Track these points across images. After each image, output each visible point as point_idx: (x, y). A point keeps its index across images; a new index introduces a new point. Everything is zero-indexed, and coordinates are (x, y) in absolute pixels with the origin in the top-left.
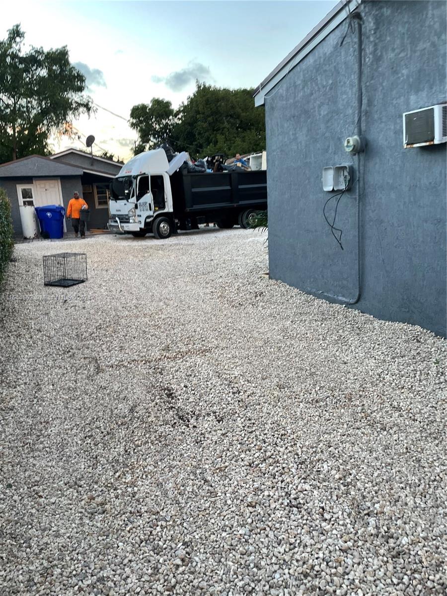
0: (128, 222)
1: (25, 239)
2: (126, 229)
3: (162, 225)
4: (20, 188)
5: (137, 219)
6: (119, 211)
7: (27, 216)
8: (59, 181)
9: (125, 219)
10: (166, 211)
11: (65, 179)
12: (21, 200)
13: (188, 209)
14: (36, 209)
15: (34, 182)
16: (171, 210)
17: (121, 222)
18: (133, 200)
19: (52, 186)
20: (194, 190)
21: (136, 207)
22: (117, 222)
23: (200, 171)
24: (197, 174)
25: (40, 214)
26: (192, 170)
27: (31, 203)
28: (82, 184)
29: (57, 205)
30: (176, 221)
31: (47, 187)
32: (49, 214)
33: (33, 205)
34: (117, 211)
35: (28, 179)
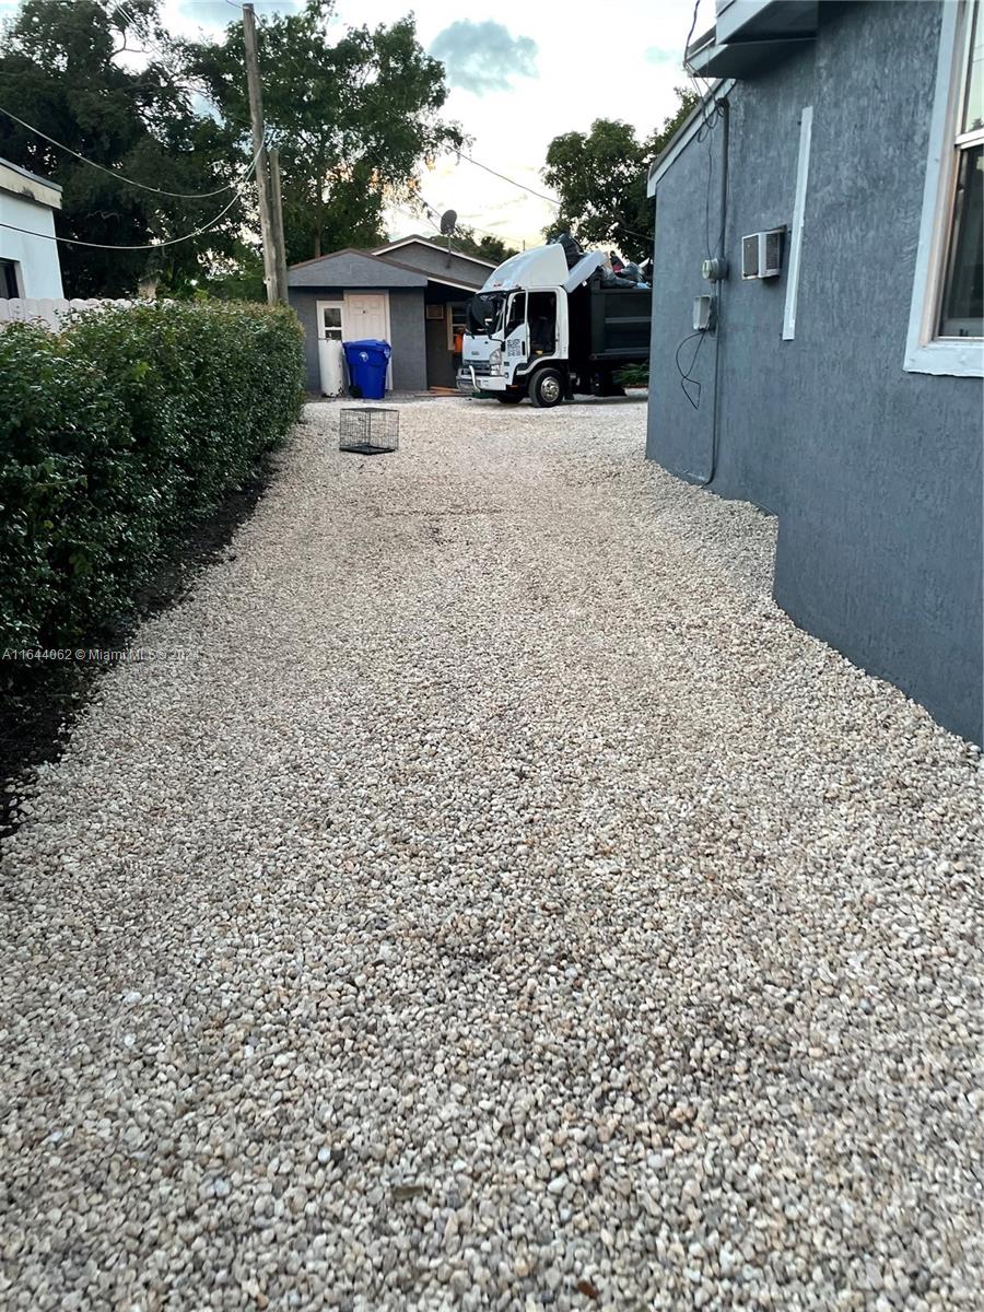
0: (488, 375)
1: (324, 397)
2: (483, 386)
3: (545, 383)
4: (322, 307)
5: (503, 369)
6: (476, 354)
7: (330, 356)
8: (387, 297)
9: (483, 369)
10: (555, 357)
11: (395, 292)
12: (322, 329)
13: (595, 356)
14: (344, 345)
15: (345, 297)
16: (565, 356)
17: (477, 374)
18: (499, 335)
19: (374, 305)
20: (609, 321)
21: (503, 348)
22: (470, 373)
23: (623, 287)
24: (618, 290)
25: (351, 353)
26: (609, 284)
27: (337, 335)
28: (426, 303)
29: (380, 340)
30: (573, 376)
31: (366, 308)
32: (364, 355)
33: (340, 338)
34: (474, 354)
35: (336, 292)
